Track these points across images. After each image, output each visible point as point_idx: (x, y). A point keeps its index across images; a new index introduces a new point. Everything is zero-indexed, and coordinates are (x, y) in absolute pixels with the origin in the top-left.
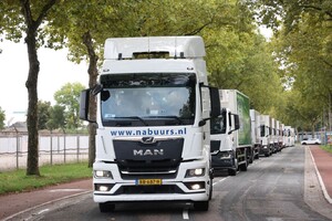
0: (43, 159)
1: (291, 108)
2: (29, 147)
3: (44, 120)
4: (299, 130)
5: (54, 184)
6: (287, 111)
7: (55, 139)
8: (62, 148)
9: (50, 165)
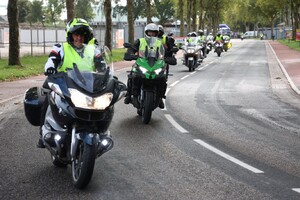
0: (24, 50)
1: (253, 5)
2: (11, 38)
3: (23, 14)
4: (260, 26)
5: (35, 75)
6: (249, 8)
7: (35, 32)
8: (41, 40)
9: (30, 56)
